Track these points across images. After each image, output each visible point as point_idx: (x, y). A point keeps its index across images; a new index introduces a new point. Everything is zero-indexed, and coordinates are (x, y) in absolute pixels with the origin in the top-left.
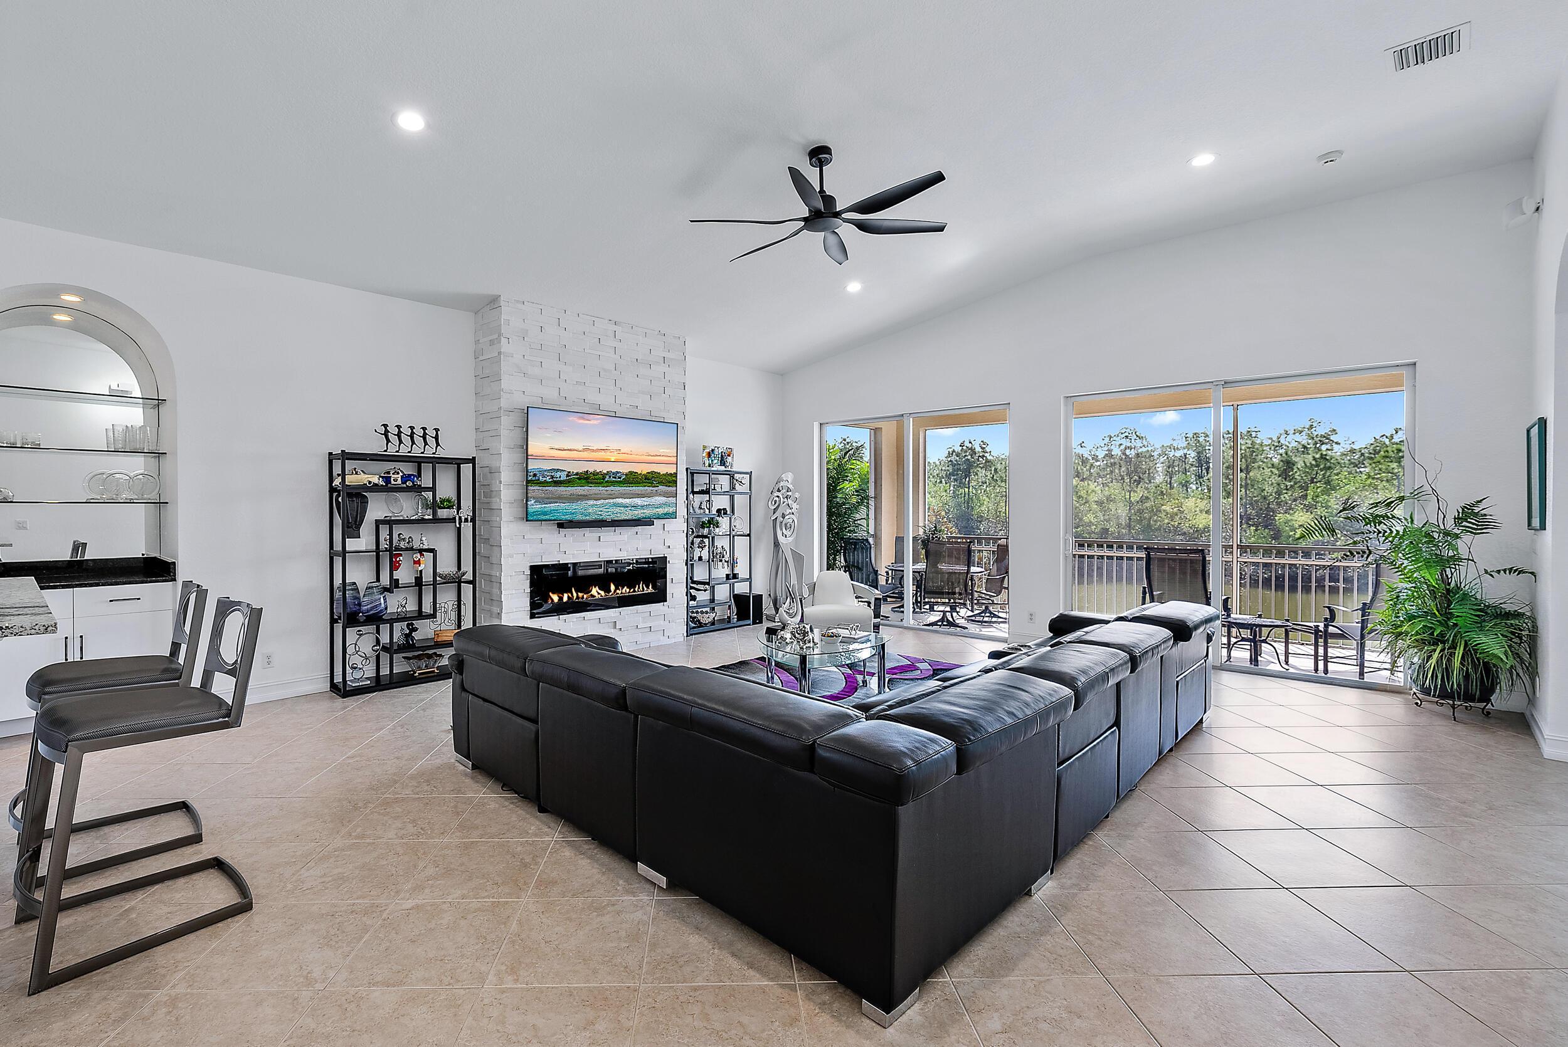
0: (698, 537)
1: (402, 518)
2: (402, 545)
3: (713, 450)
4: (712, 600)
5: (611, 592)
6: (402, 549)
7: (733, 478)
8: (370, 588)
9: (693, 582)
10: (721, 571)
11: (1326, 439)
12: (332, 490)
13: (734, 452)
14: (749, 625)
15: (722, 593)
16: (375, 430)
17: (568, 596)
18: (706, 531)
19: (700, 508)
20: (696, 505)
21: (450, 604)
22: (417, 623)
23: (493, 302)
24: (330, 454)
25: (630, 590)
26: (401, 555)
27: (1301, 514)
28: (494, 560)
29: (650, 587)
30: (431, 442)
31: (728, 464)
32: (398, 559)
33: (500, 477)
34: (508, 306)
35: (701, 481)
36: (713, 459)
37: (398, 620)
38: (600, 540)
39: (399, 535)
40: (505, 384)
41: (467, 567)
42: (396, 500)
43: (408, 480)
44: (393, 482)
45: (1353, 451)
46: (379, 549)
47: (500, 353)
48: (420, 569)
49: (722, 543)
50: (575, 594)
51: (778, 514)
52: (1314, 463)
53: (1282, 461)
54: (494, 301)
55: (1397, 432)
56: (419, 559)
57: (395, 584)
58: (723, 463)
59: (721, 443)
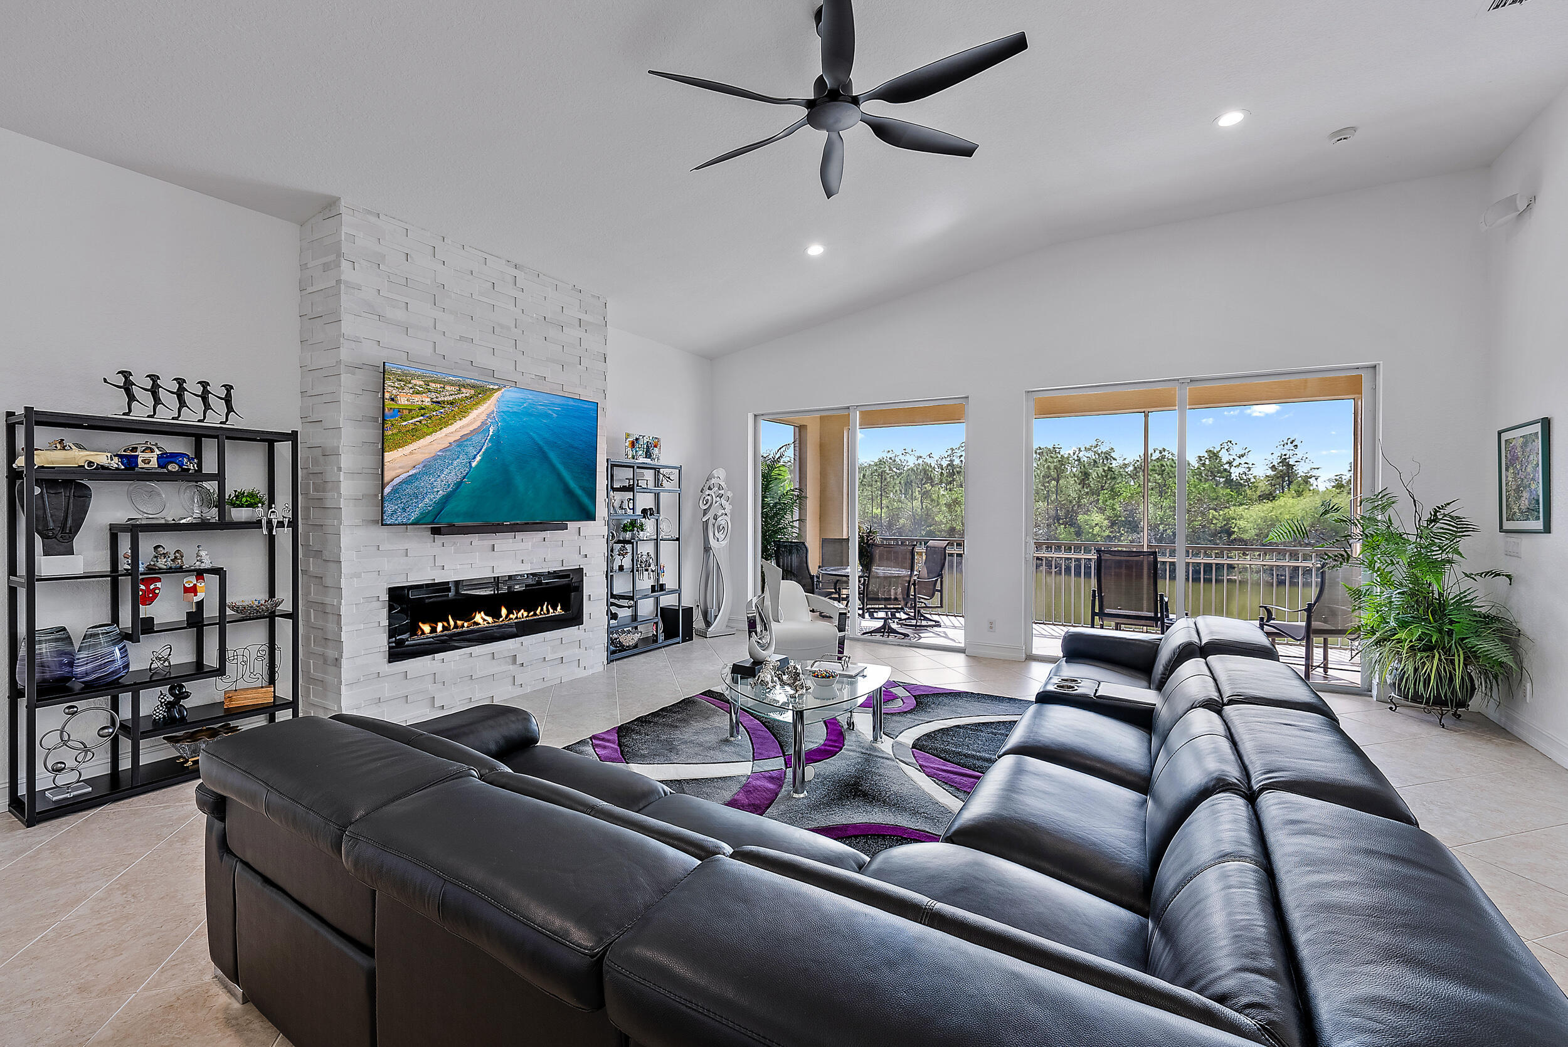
0: (619, 542)
1: (163, 521)
2: (162, 563)
3: (637, 439)
4: (635, 618)
5: (502, 617)
6: (160, 571)
7: (658, 472)
8: (91, 636)
9: (613, 596)
10: (645, 582)
11: (1108, 456)
12: (14, 476)
13: (662, 443)
14: (679, 643)
15: (646, 607)
16: (105, 379)
17: (443, 625)
18: (628, 535)
19: (621, 508)
20: (617, 505)
21: (254, 650)
22: (188, 686)
23: (329, 207)
24: (10, 414)
25: (528, 614)
26: (159, 580)
27: (1097, 515)
28: (329, 582)
29: (559, 608)
30: (219, 406)
31: (654, 456)
32: (152, 587)
33: (339, 462)
34: (353, 216)
35: (623, 476)
36: (638, 449)
37: (151, 683)
38: (494, 550)
39: (156, 548)
40: (348, 326)
41: (284, 593)
42: (152, 493)
43: (172, 462)
44: (141, 464)
45: (1126, 466)
46: (117, 571)
47: (339, 282)
48: (196, 599)
49: (645, 549)
50: (452, 623)
51: (710, 515)
52: (1103, 474)
53: (1081, 472)
54: (331, 206)
55: (1155, 452)
56: (195, 585)
57: (147, 627)
58: (648, 455)
59: (646, 431)
